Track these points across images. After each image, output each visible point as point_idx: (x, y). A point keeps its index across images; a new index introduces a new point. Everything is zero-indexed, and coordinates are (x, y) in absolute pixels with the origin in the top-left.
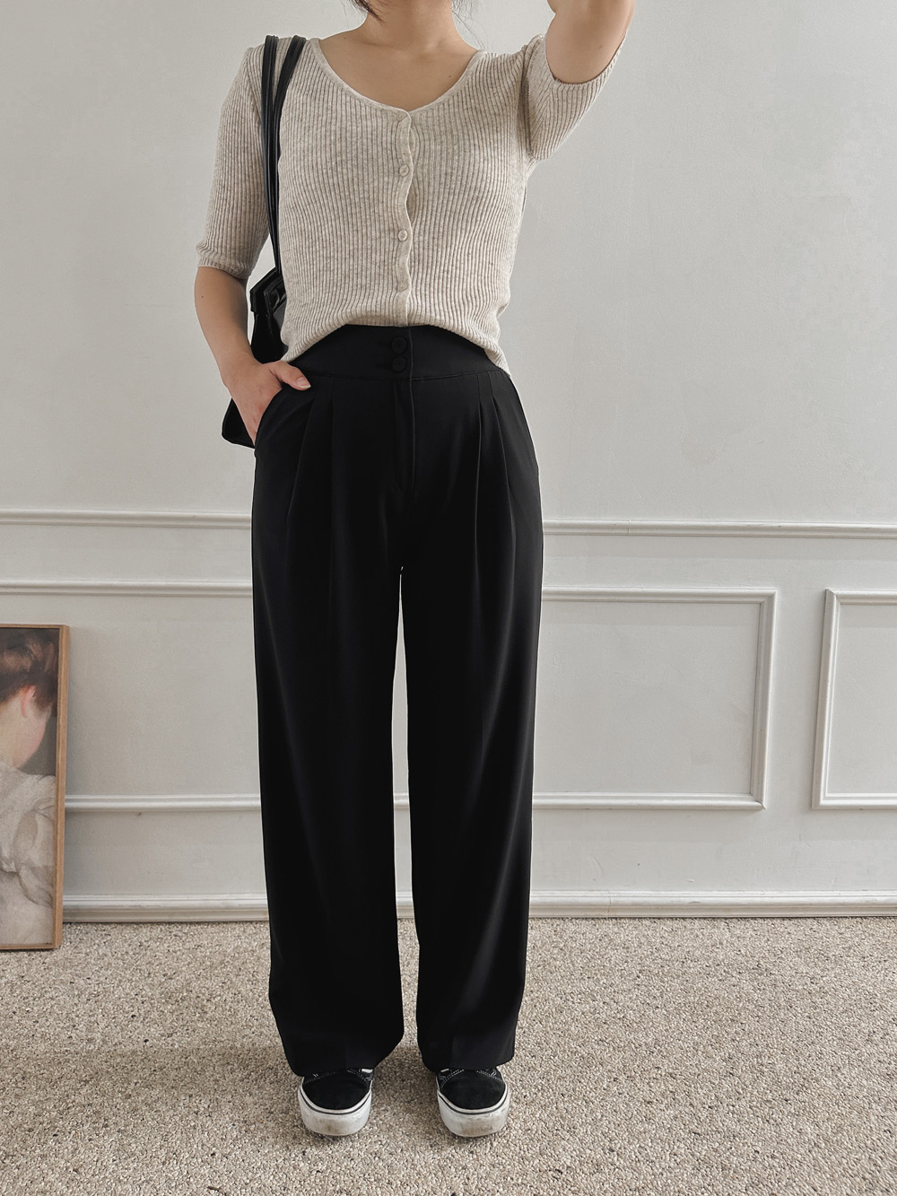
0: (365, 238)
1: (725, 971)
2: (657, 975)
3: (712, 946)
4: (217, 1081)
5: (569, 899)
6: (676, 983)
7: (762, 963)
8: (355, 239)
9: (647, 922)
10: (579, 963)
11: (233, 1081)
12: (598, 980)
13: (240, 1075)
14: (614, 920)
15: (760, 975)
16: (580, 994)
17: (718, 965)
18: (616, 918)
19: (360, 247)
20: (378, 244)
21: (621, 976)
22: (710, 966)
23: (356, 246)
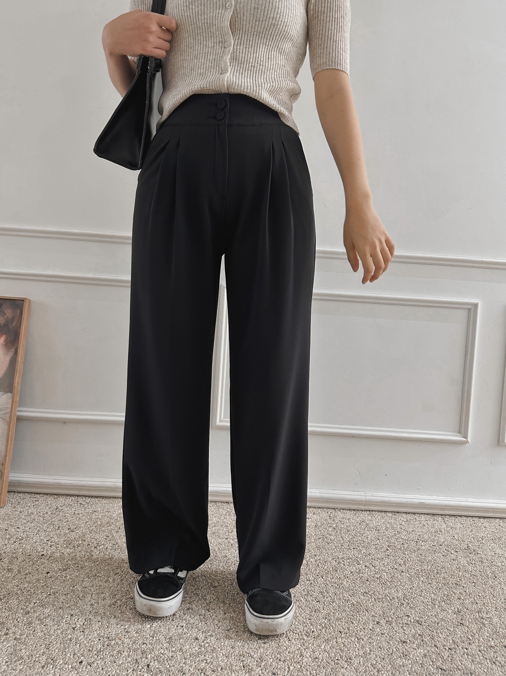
0: (205, 47)
1: (446, 550)
2: (400, 549)
3: (435, 532)
4: (92, 605)
5: (339, 496)
6: (414, 555)
7: (470, 546)
8: (199, 48)
9: (390, 515)
10: (347, 538)
11: (104, 606)
12: (360, 551)
13: (109, 602)
14: (368, 512)
15: (471, 553)
16: (348, 559)
17: (441, 545)
18: (369, 511)
19: (201, 52)
20: (212, 50)
21: (376, 548)
22: (435, 546)
23: (199, 52)
